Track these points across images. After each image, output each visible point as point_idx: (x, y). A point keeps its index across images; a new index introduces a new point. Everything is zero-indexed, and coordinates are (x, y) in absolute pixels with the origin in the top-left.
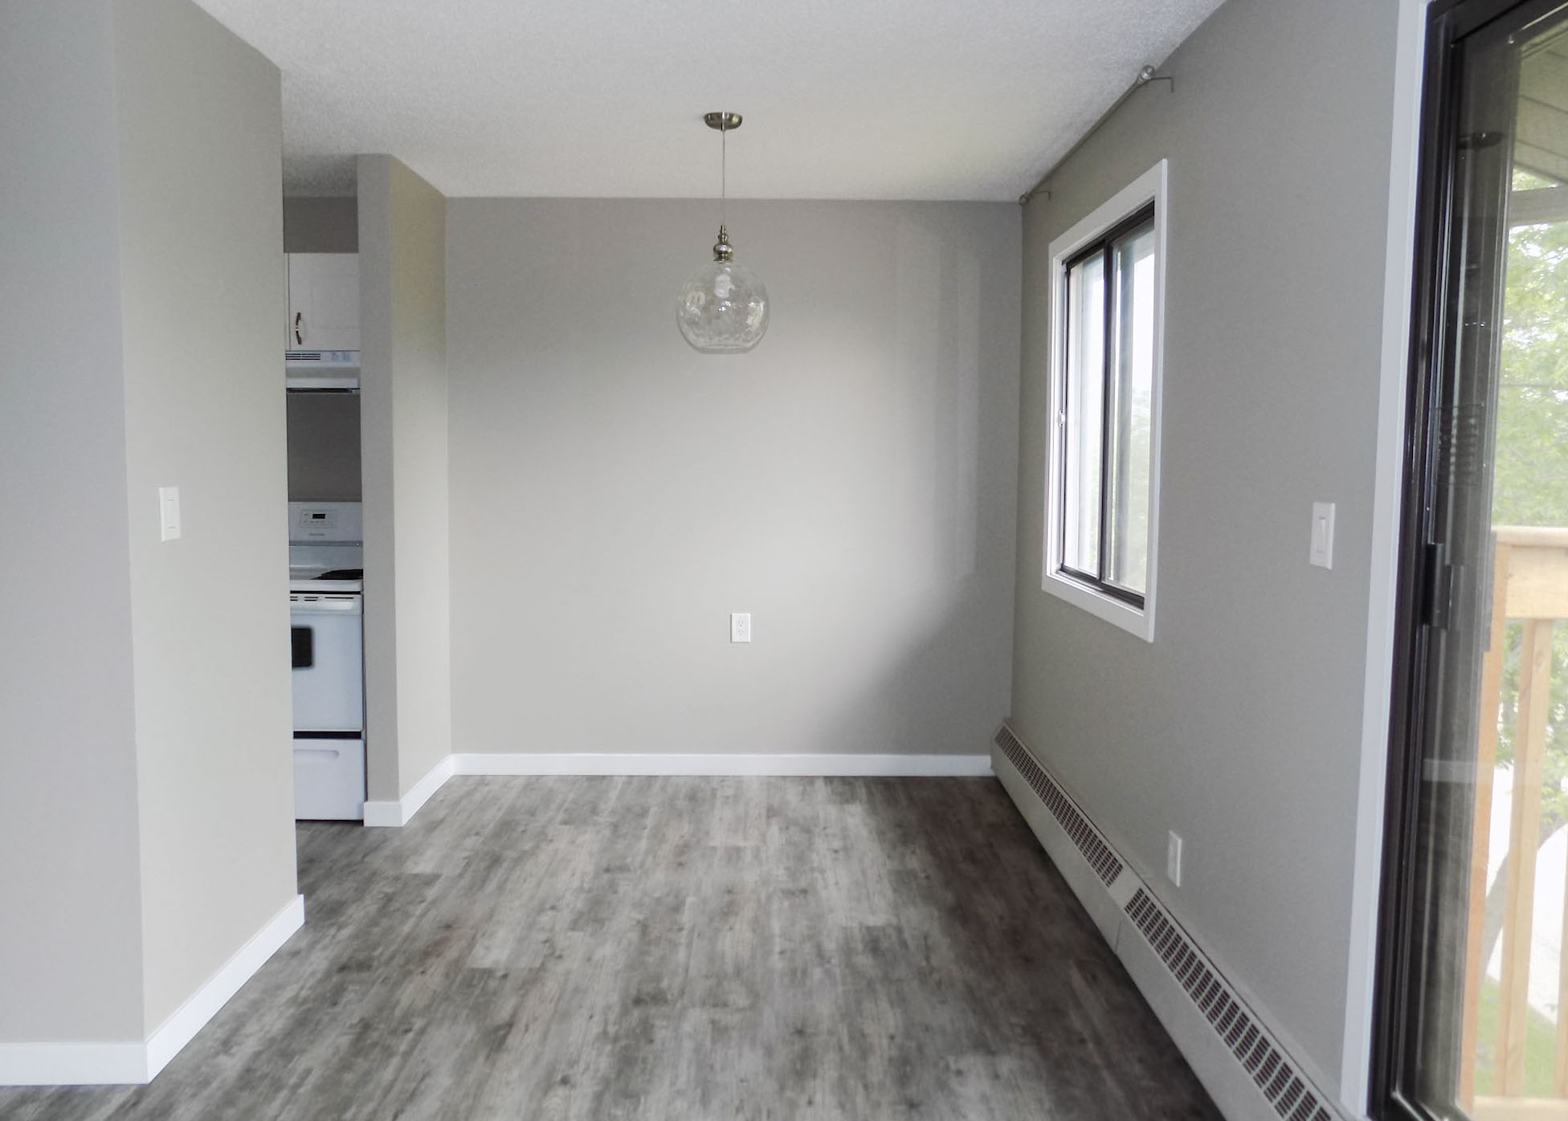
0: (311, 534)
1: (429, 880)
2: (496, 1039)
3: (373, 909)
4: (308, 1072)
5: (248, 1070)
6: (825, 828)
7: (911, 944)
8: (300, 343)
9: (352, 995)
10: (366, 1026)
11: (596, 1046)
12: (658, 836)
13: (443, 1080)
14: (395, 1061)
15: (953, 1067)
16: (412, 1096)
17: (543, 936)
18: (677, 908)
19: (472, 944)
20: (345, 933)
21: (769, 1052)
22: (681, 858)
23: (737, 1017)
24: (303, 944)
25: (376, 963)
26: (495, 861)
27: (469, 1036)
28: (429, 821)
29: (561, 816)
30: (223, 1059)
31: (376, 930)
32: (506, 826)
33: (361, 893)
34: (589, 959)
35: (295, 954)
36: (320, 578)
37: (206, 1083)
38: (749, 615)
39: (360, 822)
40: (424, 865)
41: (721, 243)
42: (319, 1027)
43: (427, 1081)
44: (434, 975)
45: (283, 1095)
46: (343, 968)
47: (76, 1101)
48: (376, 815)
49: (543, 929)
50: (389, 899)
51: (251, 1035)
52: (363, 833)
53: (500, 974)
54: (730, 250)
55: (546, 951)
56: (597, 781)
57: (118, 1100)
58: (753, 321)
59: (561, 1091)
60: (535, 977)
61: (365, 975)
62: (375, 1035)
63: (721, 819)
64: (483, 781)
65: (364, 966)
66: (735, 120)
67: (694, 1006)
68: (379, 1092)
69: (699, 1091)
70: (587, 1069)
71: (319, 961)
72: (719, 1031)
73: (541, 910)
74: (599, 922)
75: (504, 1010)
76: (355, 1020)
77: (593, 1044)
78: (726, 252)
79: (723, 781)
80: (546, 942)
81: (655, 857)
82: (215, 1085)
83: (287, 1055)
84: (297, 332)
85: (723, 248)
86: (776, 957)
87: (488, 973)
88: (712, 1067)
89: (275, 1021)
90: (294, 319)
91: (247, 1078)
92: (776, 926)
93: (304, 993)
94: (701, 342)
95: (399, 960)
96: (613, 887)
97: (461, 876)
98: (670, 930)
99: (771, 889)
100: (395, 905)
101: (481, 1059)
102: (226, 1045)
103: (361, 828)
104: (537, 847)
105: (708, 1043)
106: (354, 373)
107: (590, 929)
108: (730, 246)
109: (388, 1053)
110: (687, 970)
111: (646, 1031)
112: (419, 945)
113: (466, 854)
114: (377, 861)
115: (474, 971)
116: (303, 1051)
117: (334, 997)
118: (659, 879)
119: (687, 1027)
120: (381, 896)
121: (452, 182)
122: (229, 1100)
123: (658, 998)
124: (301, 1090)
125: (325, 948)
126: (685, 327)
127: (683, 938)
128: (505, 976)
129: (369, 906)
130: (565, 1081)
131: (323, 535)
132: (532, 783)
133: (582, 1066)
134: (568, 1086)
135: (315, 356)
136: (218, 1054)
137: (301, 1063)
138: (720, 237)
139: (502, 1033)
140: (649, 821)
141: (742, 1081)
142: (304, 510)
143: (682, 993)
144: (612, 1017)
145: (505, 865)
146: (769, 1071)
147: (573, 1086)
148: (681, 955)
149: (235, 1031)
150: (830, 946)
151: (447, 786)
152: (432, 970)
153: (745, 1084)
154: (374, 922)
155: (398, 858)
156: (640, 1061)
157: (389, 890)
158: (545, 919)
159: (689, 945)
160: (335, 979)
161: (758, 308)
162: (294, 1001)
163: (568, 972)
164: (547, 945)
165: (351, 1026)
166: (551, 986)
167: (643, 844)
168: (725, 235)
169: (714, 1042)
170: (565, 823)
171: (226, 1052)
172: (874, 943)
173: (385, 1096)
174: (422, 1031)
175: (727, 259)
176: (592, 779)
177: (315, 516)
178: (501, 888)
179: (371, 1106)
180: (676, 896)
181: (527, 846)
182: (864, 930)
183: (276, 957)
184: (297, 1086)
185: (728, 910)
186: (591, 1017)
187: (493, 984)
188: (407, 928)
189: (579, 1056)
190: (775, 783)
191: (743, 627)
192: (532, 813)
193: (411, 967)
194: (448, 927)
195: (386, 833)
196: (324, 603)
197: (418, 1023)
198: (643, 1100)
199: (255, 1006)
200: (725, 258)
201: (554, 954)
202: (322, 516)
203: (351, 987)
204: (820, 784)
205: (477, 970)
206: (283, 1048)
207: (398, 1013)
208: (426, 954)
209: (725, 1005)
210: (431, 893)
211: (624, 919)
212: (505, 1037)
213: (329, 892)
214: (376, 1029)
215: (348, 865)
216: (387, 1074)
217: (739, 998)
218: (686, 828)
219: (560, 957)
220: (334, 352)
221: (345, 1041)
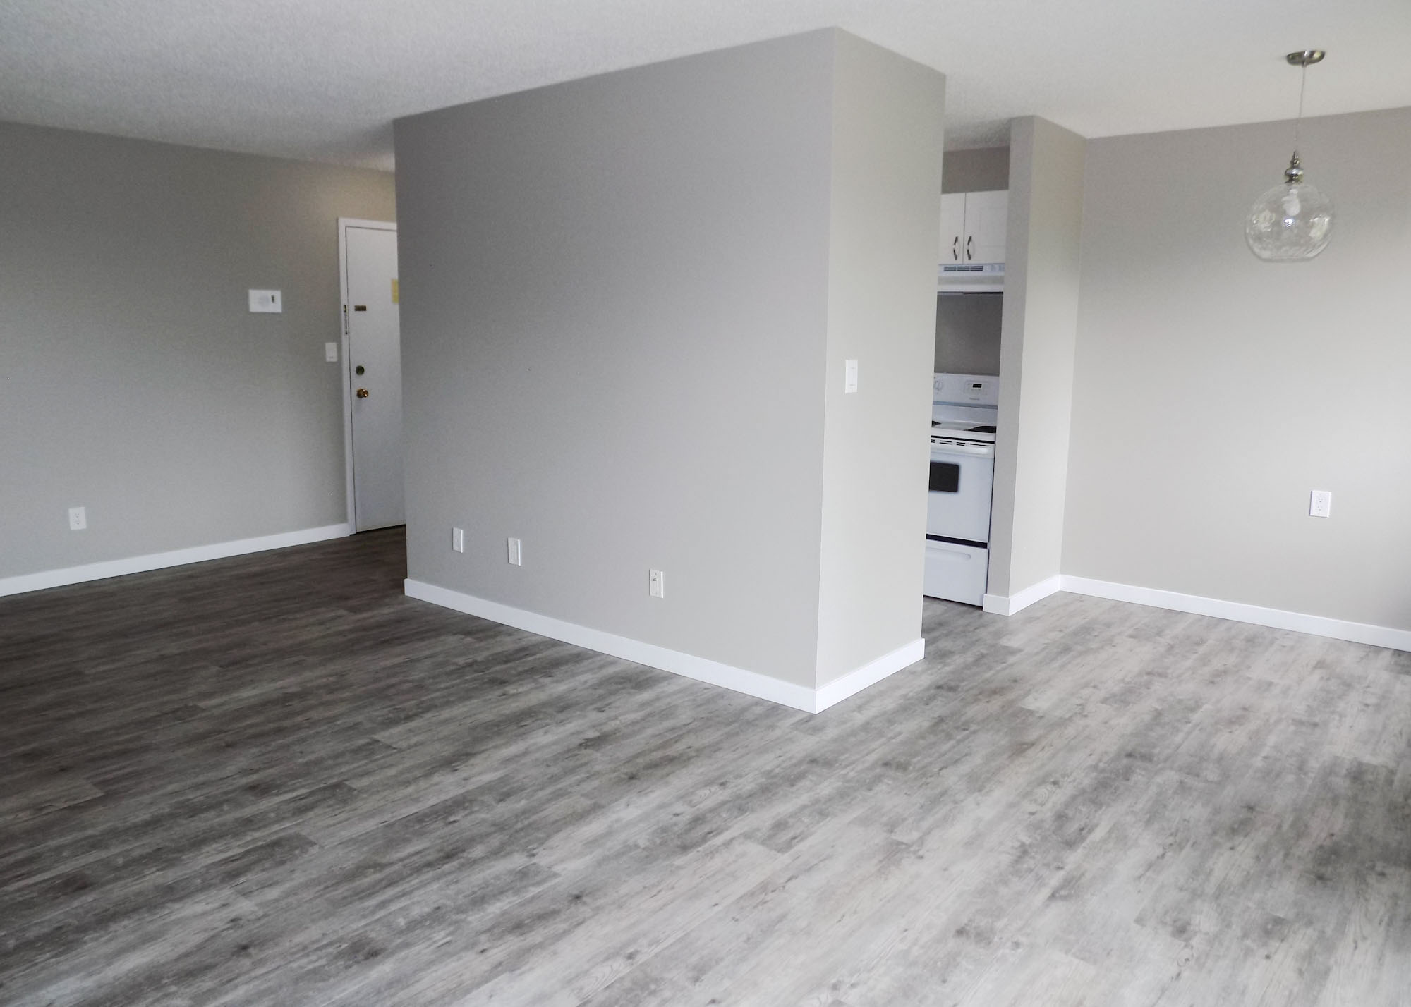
0: (971, 399)
1: (1013, 652)
2: (1020, 749)
3: (970, 660)
4: (900, 733)
5: (868, 723)
6: (1368, 687)
7: (1396, 784)
8: (970, 258)
9: (939, 702)
10: (941, 720)
11: (1086, 771)
12: (1205, 661)
13: (978, 760)
14: (952, 742)
15: (1379, 868)
16: (956, 762)
17: (1079, 702)
18: (1193, 710)
19: (1028, 693)
20: (947, 669)
21: (1217, 811)
22: (1213, 680)
23: (1202, 785)
24: (920, 669)
25: (959, 690)
26: (1067, 649)
27: (1003, 743)
28: (1029, 616)
29: (1131, 632)
30: (856, 714)
31: (968, 672)
32: (1085, 631)
33: (964, 651)
34: (1106, 723)
35: (913, 673)
36: (970, 430)
37: (844, 722)
38: (1330, 493)
39: (981, 608)
40: (1013, 642)
41: (1293, 166)
42: (914, 714)
43: (967, 757)
44: (996, 704)
45: (883, 740)
46: (939, 687)
47: (779, 711)
48: (991, 604)
49: (1081, 698)
50: (983, 656)
51: (874, 707)
52: (981, 616)
53: (1037, 715)
54: (1300, 173)
55: (1077, 710)
56: (1172, 615)
57: (799, 717)
58: (1316, 233)
59: (1050, 787)
60: (1063, 723)
61: (951, 694)
62: (945, 726)
63: (1268, 660)
64: (1081, 598)
65: (952, 689)
66: (1316, 56)
67: (1172, 769)
68: (937, 755)
69: (1148, 816)
70: (1074, 781)
71: (926, 680)
72: (1182, 788)
73: (1086, 686)
74: (1125, 703)
75: (1033, 735)
76: (936, 716)
77: (1084, 770)
78: (1296, 175)
79: (1287, 634)
80: (1080, 705)
81: (1193, 673)
82: (849, 724)
83: (891, 722)
84: (968, 251)
85: (1294, 172)
86: (1259, 758)
87: (1031, 713)
88: (1165, 806)
89: (889, 704)
90: (967, 239)
91: (866, 727)
92: (1272, 740)
93: (911, 694)
94: (1266, 254)
95: (974, 692)
96: (1148, 686)
97: (1037, 653)
98: (1179, 721)
99: (1284, 716)
100: (985, 661)
101: (1006, 756)
102: (860, 708)
103: (981, 612)
104: (1102, 648)
105: (1170, 792)
106: (1000, 280)
107: (1116, 706)
108: (1302, 169)
109: (949, 737)
110: (1178, 748)
111: (1127, 774)
112: (993, 686)
113: (1046, 641)
114: (982, 633)
115: (1022, 709)
116: (901, 723)
117: (928, 701)
118: (1187, 689)
119: (1159, 779)
120: (977, 654)
121: (1090, 127)
122: (854, 733)
123: (1147, 758)
124: (894, 741)
125: (932, 674)
126: (1251, 242)
127: (1187, 728)
128: (1041, 717)
129: (969, 657)
130: (1055, 783)
131: (978, 399)
132: (1118, 606)
133: (1071, 778)
134: (1056, 786)
135: (980, 268)
136: (854, 711)
137: (897, 728)
138: (1292, 163)
139: (1025, 746)
140: (1202, 650)
141: (1185, 820)
142: (967, 381)
143: (1166, 760)
144: (1106, 758)
145: (1072, 653)
146: (1210, 821)
147: (1060, 787)
148: (1178, 738)
149: (868, 702)
150: (1314, 764)
151: (1052, 597)
152: (994, 702)
153: (1186, 823)
154: (967, 667)
155: (998, 634)
156: (1113, 787)
157: (984, 651)
158: (1086, 692)
159: (1189, 733)
160: (932, 692)
161: (1321, 223)
162: (905, 697)
163: (1087, 726)
164: (1080, 707)
165: (934, 718)
166: (1071, 731)
167: (1189, 663)
168: (1297, 160)
169: (1175, 793)
170: (1131, 636)
171: (859, 712)
172: (1358, 774)
173: (939, 757)
174: (974, 732)
175: (1297, 181)
176: (1169, 612)
177: (975, 386)
178: (1062, 667)
179: (929, 760)
180: (1196, 702)
181: (1094, 646)
182: (1355, 764)
183: (902, 671)
184: (892, 738)
185: (1234, 721)
186: (1091, 755)
187: (1031, 719)
188: (988, 675)
189: (1071, 773)
190: (1339, 645)
191: (1322, 504)
192: (1108, 625)
193: (980, 697)
194: (1015, 681)
195: (996, 618)
196: (969, 447)
197: (973, 727)
198: (1104, 808)
199: (881, 694)
200: (1295, 179)
201: (1082, 712)
202: (979, 386)
203: (940, 698)
204: (1387, 654)
205: (1023, 709)
206: (890, 718)
207: (963, 719)
208: (994, 692)
209: (1198, 775)
210: (1012, 659)
211: (1144, 707)
212: (1026, 749)
213: (945, 644)
214: (947, 724)
215: (964, 632)
216: (945, 747)
217: (1212, 774)
218: (1232, 660)
219: (1086, 716)
220: (992, 265)
221: (926, 724)
